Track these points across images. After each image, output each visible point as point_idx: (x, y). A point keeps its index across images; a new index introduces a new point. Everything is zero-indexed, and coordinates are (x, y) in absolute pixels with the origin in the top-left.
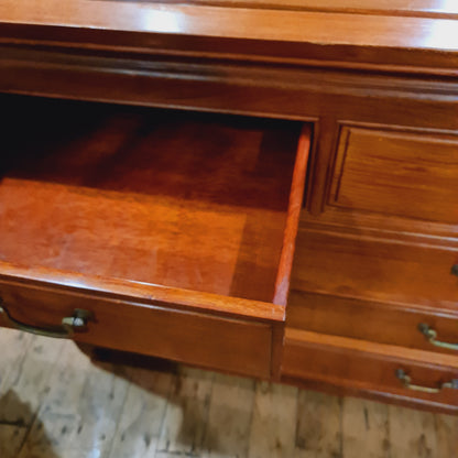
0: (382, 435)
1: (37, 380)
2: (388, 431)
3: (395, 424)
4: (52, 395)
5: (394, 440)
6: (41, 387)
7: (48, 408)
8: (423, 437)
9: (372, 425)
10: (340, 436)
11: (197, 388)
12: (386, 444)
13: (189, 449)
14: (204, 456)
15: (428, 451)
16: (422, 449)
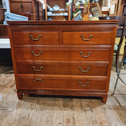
3: (83, 103)
4: (10, 105)
5: (83, 105)
6: (8, 104)
7: (9, 107)
9: (78, 103)
10: (72, 105)
11: (42, 101)
12: (81, 105)
13: (41, 110)
14: (45, 110)
15: (89, 106)
16: (88, 105)
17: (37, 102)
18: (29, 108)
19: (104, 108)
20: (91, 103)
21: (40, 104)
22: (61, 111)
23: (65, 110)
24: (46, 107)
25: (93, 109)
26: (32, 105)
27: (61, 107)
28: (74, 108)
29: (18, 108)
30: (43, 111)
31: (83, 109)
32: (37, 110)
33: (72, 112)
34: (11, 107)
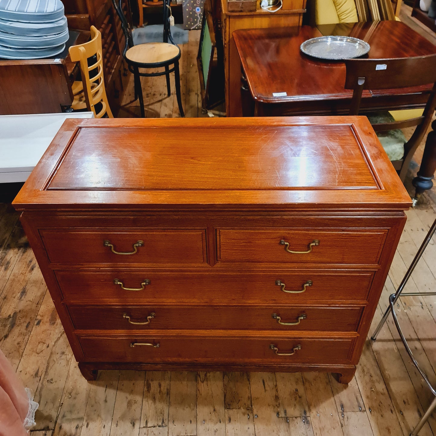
0: (274, 393)
1: (54, 401)
2: (277, 390)
3: (280, 385)
4: (65, 408)
5: (281, 394)
6: (57, 404)
7: (64, 416)
8: (297, 390)
9: (267, 388)
10: (250, 398)
11: (160, 385)
12: (277, 398)
13: (160, 424)
14: (171, 425)
15: (300, 397)
16: (296, 397)
17: (146, 389)
18: (123, 417)
19: (342, 406)
20: (304, 384)
21: (154, 399)
22: (218, 426)
23: (230, 420)
24: (172, 410)
25: (310, 410)
26: (130, 404)
27: (217, 408)
28: (255, 412)
29: (92, 420)
30: (166, 428)
31: (282, 414)
32: (149, 425)
33: (251, 426)
34: (68, 416)
